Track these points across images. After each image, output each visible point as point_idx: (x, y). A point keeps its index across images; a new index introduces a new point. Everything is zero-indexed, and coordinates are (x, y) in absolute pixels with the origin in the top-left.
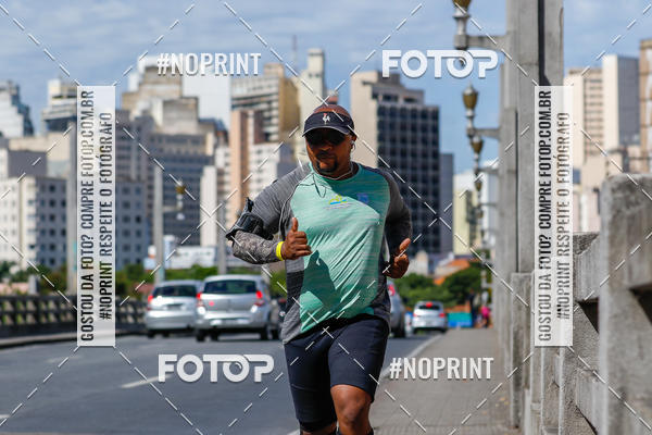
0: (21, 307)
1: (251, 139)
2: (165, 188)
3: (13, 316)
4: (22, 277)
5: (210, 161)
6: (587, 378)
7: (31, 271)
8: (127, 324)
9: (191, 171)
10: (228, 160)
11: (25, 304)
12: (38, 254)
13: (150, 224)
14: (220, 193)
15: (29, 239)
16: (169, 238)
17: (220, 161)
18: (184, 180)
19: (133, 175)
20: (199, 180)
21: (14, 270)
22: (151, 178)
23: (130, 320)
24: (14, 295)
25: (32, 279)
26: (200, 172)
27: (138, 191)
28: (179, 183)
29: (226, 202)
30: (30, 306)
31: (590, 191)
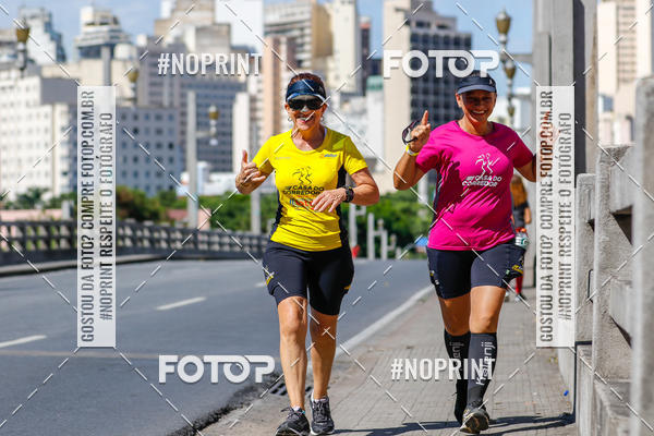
0: (55, 232)
1: (283, 65)
2: (198, 115)
3: (47, 241)
4: (55, 204)
5: (242, 87)
6: (621, 287)
7: (63, 197)
8: (161, 250)
9: (223, 97)
10: (261, 86)
11: (58, 229)
12: (70, 181)
13: (183, 151)
14: (253, 119)
15: (62, 166)
16: (202, 165)
17: (253, 88)
18: (217, 106)
19: (166, 102)
20: (231, 107)
21: (46, 197)
22: (184, 105)
23: (164, 245)
24: (48, 219)
25: (66, 205)
26: (232, 98)
27: (171, 118)
28: (212, 109)
29: (258, 128)
30: (64, 231)
31: (623, 119)
